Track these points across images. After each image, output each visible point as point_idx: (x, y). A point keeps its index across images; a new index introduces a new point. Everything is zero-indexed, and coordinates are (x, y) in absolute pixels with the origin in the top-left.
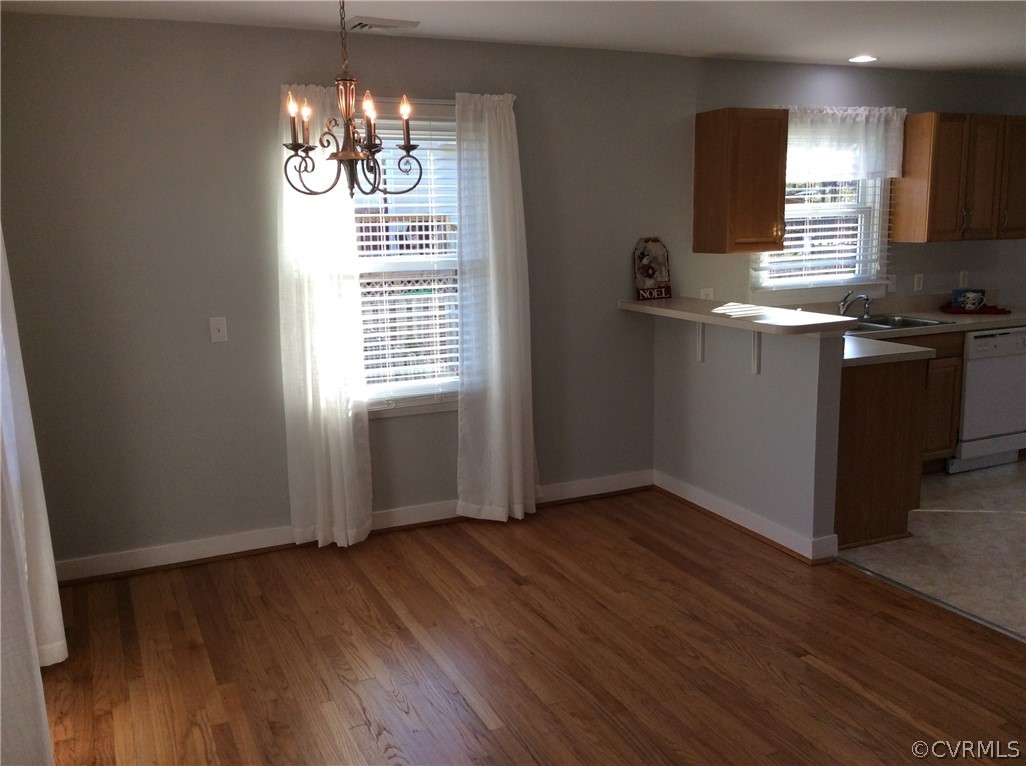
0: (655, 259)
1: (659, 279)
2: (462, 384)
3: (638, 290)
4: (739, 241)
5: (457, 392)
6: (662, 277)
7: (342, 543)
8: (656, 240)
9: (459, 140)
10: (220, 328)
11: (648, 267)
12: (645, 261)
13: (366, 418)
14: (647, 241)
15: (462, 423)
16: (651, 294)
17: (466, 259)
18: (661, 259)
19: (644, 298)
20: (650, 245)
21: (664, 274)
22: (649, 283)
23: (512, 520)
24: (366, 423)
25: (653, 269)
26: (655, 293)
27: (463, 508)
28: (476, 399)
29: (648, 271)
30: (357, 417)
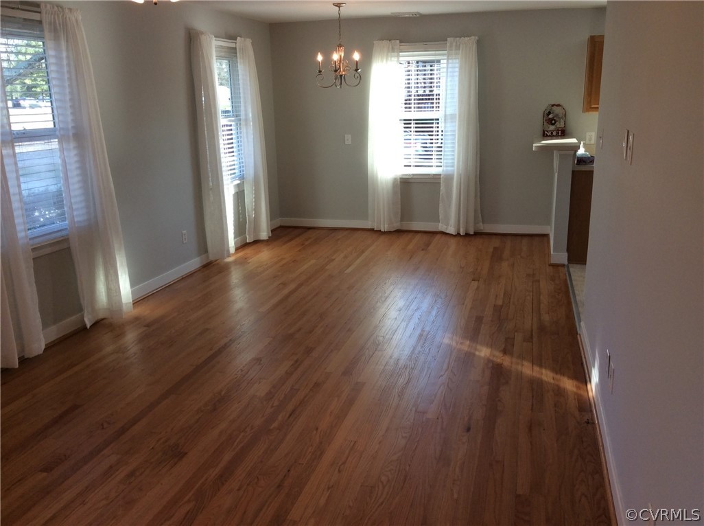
0: (557, 115)
1: (558, 126)
2: (443, 170)
3: (544, 131)
4: (593, 106)
5: (440, 175)
6: (560, 125)
7: (383, 230)
8: (558, 105)
9: (448, 59)
10: (348, 139)
11: (553, 119)
12: (551, 116)
13: (399, 180)
14: (553, 106)
15: (442, 188)
16: (552, 133)
17: (448, 113)
18: (561, 115)
19: (547, 136)
20: (555, 108)
21: (562, 123)
22: (552, 128)
23: (459, 234)
24: (399, 183)
25: (555, 120)
26: (554, 133)
27: (441, 227)
28: (449, 178)
29: (551, 122)
30: (395, 180)
